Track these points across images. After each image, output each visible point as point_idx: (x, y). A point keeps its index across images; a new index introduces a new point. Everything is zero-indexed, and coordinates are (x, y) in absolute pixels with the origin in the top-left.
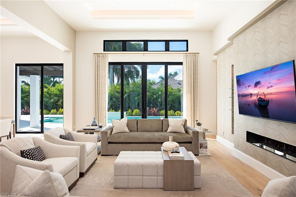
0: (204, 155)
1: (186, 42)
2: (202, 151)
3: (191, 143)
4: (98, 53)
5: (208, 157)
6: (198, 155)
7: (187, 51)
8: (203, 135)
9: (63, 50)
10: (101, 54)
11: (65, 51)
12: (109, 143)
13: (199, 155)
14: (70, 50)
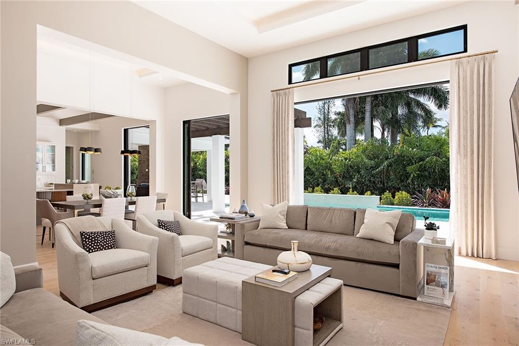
0: (432, 301)
1: (462, 31)
2: (431, 292)
3: (397, 266)
4: (277, 89)
5: (438, 308)
6: (415, 299)
7: (465, 50)
8: (447, 255)
9: (229, 93)
10: (283, 90)
11: (231, 94)
12: (247, 243)
13: (419, 299)
14: (238, 92)
